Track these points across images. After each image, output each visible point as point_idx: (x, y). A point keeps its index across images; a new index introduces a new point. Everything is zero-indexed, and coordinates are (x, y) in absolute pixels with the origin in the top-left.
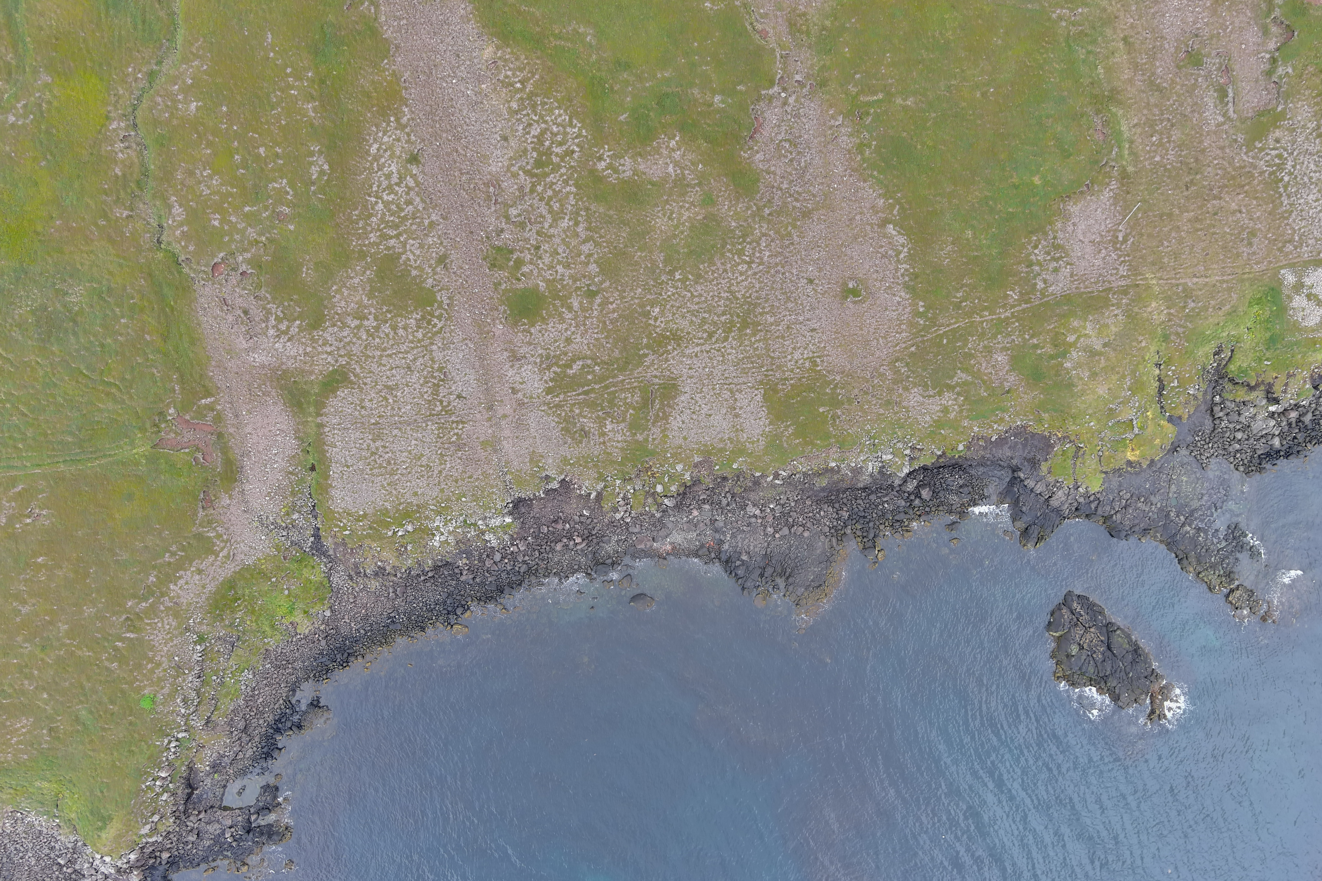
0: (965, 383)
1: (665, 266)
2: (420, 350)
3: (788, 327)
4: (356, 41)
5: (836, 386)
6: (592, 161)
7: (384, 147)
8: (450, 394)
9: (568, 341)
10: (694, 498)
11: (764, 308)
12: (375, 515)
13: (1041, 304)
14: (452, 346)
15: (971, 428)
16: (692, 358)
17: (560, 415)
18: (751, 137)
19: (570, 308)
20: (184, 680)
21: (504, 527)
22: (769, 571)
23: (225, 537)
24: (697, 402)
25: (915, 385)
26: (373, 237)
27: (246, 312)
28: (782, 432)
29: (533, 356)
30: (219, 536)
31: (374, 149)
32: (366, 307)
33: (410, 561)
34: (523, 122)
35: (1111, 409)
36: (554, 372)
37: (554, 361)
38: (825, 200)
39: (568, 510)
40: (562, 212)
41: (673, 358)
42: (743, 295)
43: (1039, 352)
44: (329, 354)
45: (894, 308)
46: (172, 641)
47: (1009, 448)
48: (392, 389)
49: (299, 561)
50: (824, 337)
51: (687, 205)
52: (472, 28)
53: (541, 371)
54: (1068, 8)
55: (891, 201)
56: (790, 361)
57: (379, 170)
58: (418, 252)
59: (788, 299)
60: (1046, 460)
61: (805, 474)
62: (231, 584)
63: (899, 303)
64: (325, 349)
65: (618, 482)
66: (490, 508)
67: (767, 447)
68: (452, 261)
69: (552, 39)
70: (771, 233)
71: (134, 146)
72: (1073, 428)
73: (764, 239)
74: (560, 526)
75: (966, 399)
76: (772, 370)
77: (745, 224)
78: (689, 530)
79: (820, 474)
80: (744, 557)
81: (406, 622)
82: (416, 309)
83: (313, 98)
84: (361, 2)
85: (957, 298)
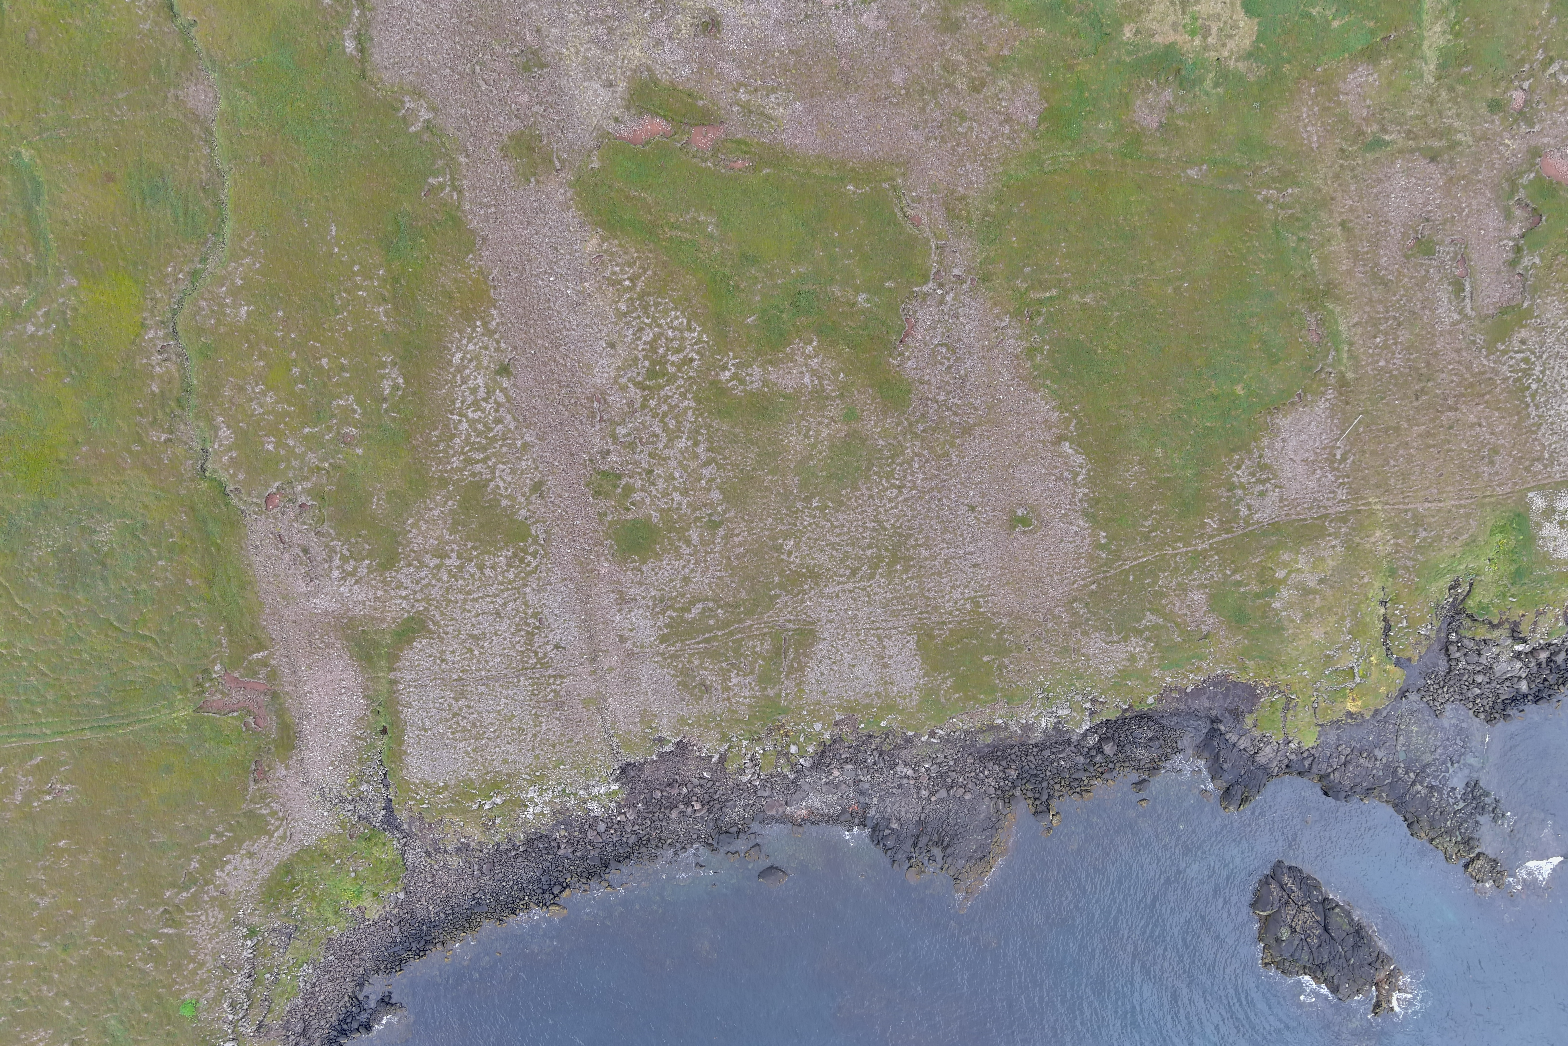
0: (1156, 627)
1: (801, 492)
2: (510, 592)
3: (946, 562)
4: (435, 233)
5: (1002, 631)
6: (715, 370)
7: (469, 356)
8: (547, 643)
9: (686, 580)
10: (834, 757)
11: (917, 540)
12: (457, 786)
13: (1245, 534)
14: (549, 588)
15: (1163, 679)
16: (832, 598)
17: (676, 666)
18: (901, 342)
19: (688, 542)
20: (232, 982)
21: (610, 795)
22: (924, 840)
23: (281, 814)
24: (838, 651)
25: (1096, 629)
26: (456, 462)
27: (305, 551)
28: (939, 685)
29: (644, 598)
30: (274, 813)
31: (456, 359)
32: (447, 543)
33: (498, 837)
34: (633, 326)
35: (1328, 656)
36: (669, 617)
37: (669, 603)
38: (988, 414)
39: (684, 771)
40: (679, 430)
41: (810, 599)
42: (893, 525)
43: (1243, 590)
44: (404, 598)
45: (1071, 539)
46: (218, 936)
47: (1208, 698)
48: (478, 639)
49: (368, 839)
50: (988, 574)
51: (826, 421)
52: (572, 216)
53: (655, 615)
54: (1276, 188)
55: (1066, 415)
56: (948, 601)
57: (463, 383)
58: (508, 479)
59: (946, 529)
60: (1251, 712)
61: (966, 732)
62: (288, 868)
63: (1076, 533)
64: (399, 593)
65: (745, 743)
66: (593, 776)
67: (921, 702)
68: (549, 489)
69: (666, 229)
70: (926, 452)
71: (174, 357)
72: (1283, 677)
73: (916, 459)
74: (675, 791)
75: (1156, 645)
76: (927, 612)
77: (895, 443)
78: (828, 793)
79: (984, 732)
80: (894, 826)
81: (494, 904)
82: (506, 545)
83: (385, 300)
84: (442, 187)
85: (1145, 527)
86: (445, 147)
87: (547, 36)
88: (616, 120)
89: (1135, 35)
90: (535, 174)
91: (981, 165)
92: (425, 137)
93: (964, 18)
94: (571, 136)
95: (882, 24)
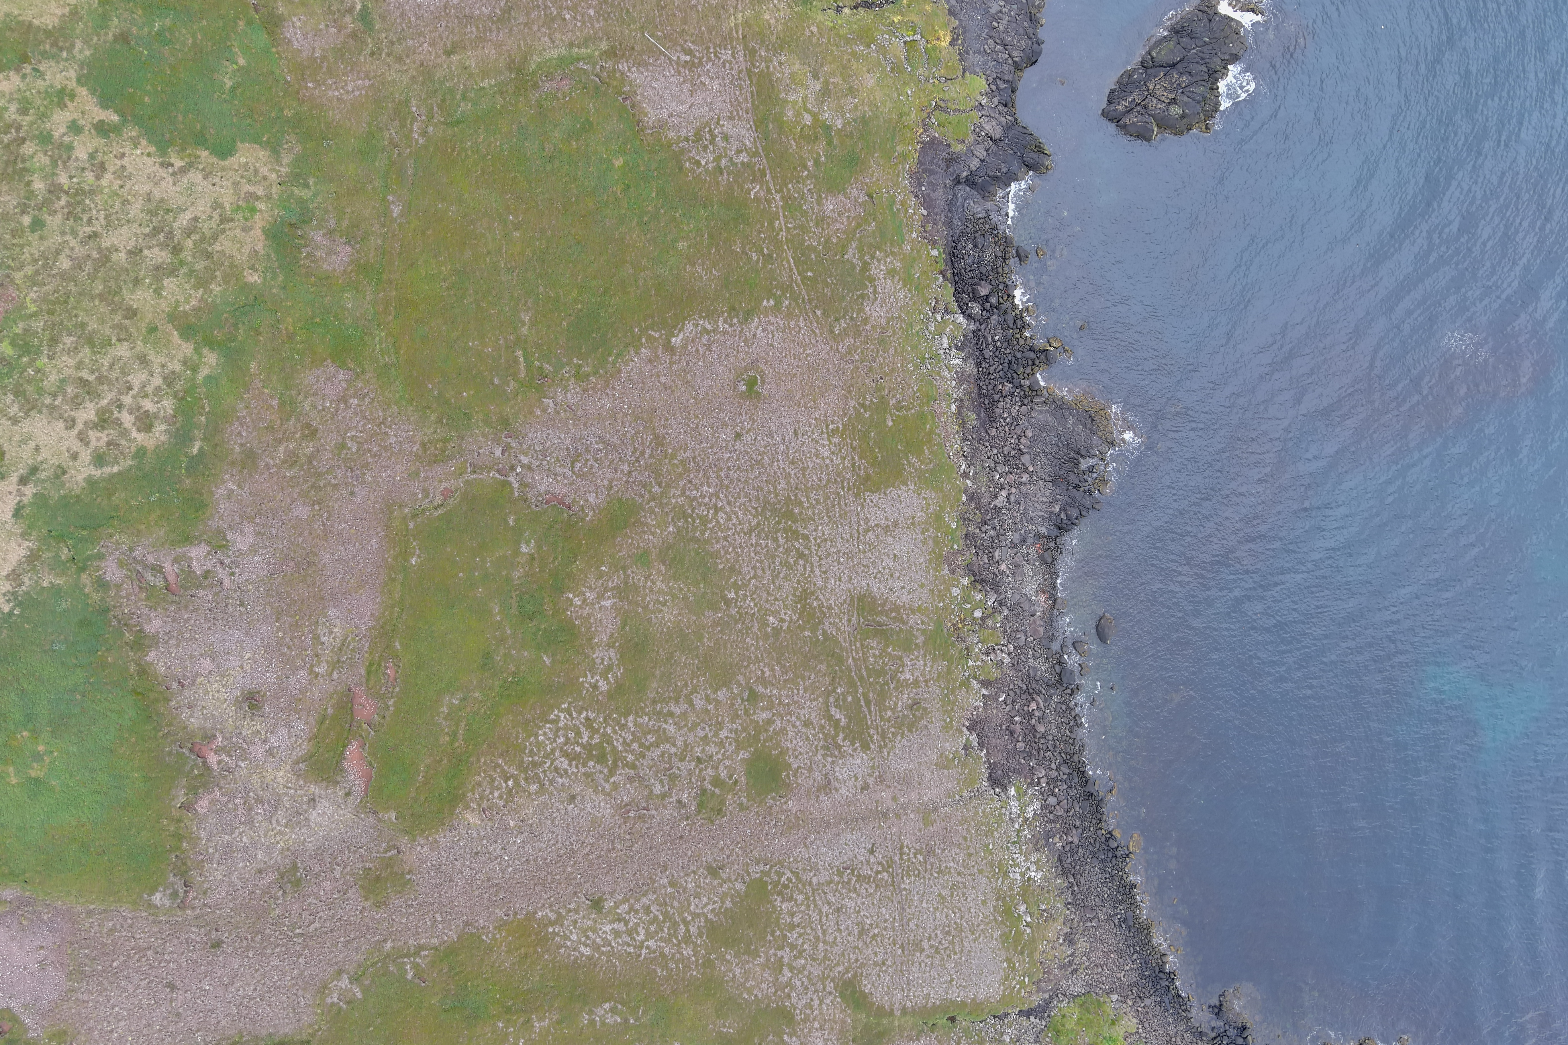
0: (860, 249)
1: (720, 609)
2: (817, 898)
3: (792, 463)
4: (461, 972)
5: (862, 405)
6: (597, 696)
7: (583, 939)
8: (868, 862)
10: (987, 569)
11: (769, 492)
12: (1008, 949)
13: (767, 156)
14: (813, 860)
15: (913, 240)
16: (827, 578)
17: (893, 733)
18: (569, 508)
19: (770, 722)
21: (1020, 795)
22: (1072, 478)
24: (880, 572)
25: (862, 310)
26: (688, 951)
28: (916, 470)
29: (825, 766)
31: (586, 951)
32: (768, 960)
33: (1059, 905)
34: (554, 777)
35: (892, 69)
36: (844, 740)
37: (830, 741)
38: (643, 419)
39: (998, 719)
40: (657, 731)
41: (827, 600)
42: (754, 517)
43: (823, 159)
44: (821, 1002)
45: (770, 336)
47: (934, 191)
48: (863, 929)
49: (1058, 1032)
50: (804, 420)
51: (649, 584)
52: (444, 838)
53: (842, 755)
54: (412, 124)
55: (644, 340)
56: (832, 461)
57: (610, 945)
58: (705, 900)
59: (758, 463)
60: (949, 145)
61: (964, 440)
63: (764, 330)
64: (816, 1006)
65: (971, 663)
66: (1000, 814)
67: (933, 488)
68: (715, 860)
69: (456, 745)
70: (681, 483)
72: (913, 115)
73: (688, 493)
74: (1018, 728)
75: (879, 248)
76: (842, 482)
77: (671, 515)
78: (1023, 574)
79: (963, 421)
80: (1057, 509)
81: (1125, 906)
82: (770, 902)
83: (528, 1021)
84: (416, 966)
85: (758, 259)
86: (377, 963)
87: (265, 863)
88: (348, 794)
89: (256, 270)
90: (403, 874)
91: (390, 427)
92: (367, 983)
93: (242, 445)
94: (365, 839)
95: (249, 529)
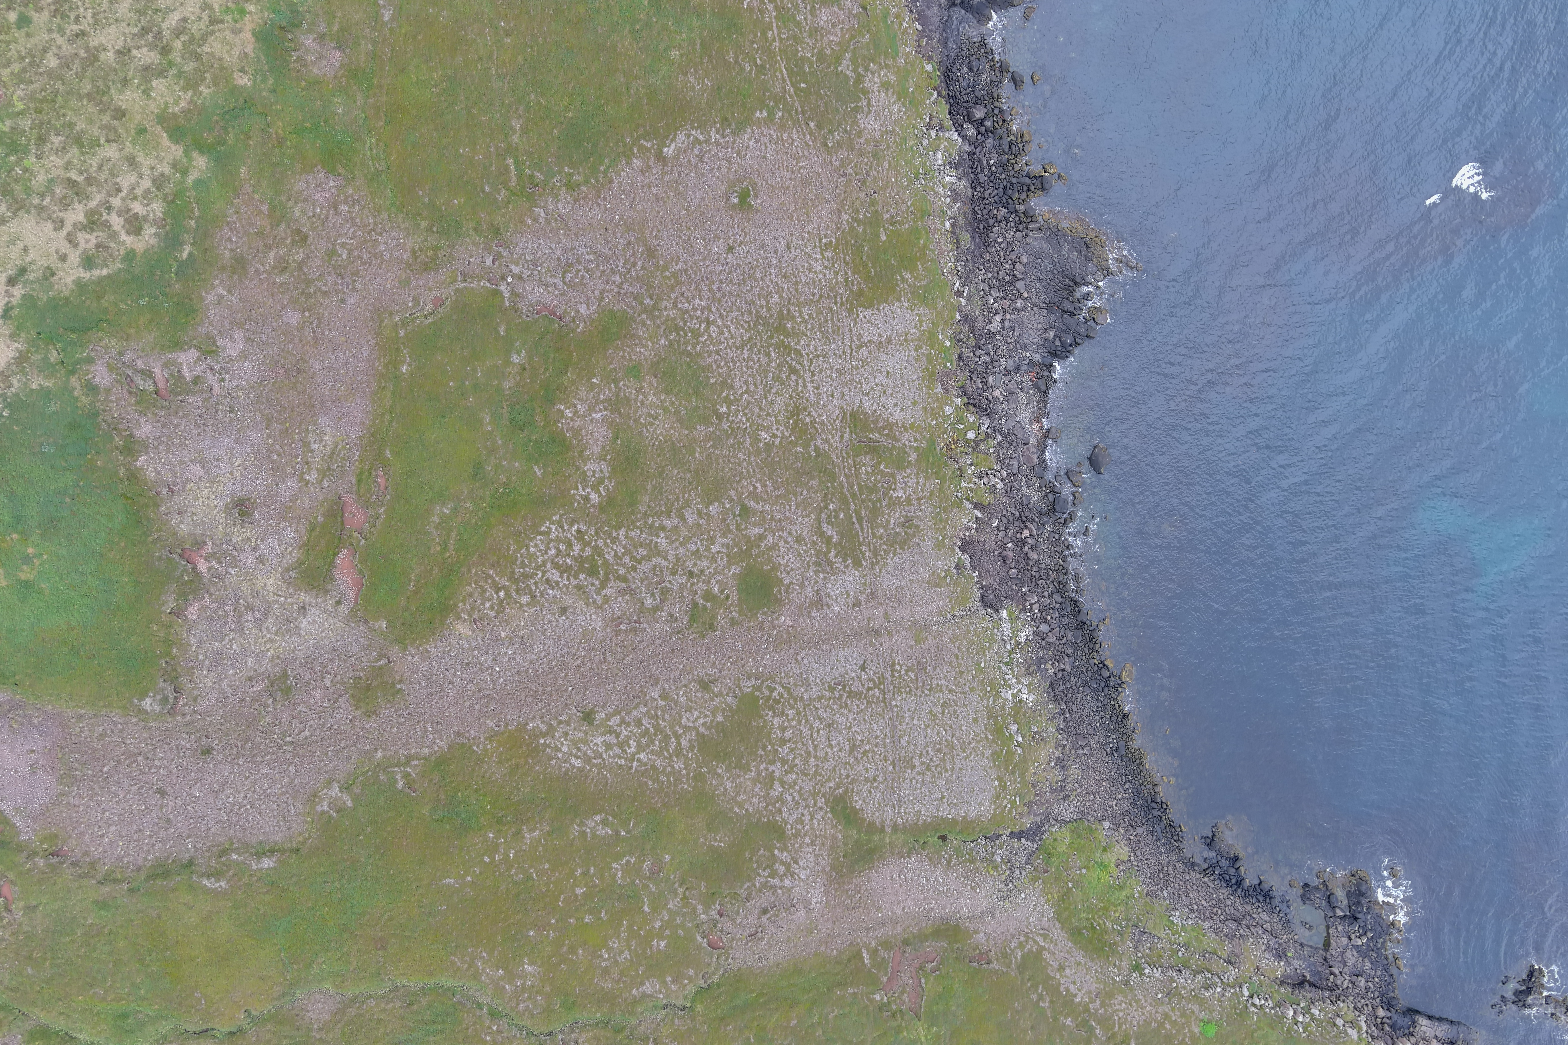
0: (854, 61)
1: (712, 424)
2: (808, 713)
3: (785, 277)
4: (452, 782)
5: (856, 220)
6: (589, 508)
7: (574, 751)
8: (859, 678)
9: (799, 540)
10: (980, 395)
11: (762, 307)
12: (999, 768)
14: (804, 676)
15: (908, 54)
16: (820, 394)
17: (885, 551)
18: (561, 319)
19: (761, 537)
20: (1185, 988)
21: (1012, 619)
22: (1067, 305)
23: (1022, 939)
24: (872, 388)
25: (855, 123)
26: (679, 765)
27: (765, 911)
28: (910, 286)
29: (817, 582)
30: (1021, 945)
31: (577, 763)
32: (759, 774)
33: (1050, 729)
34: (545, 590)
36: (836, 557)
37: (822, 557)
38: (634, 231)
39: (991, 545)
40: (649, 545)
41: (820, 416)
42: (746, 331)
44: (812, 817)
45: (763, 147)
46: (1140, 1000)
47: (929, 8)
48: (854, 745)
49: (1049, 855)
50: (797, 233)
51: (641, 397)
52: (435, 648)
53: (834, 572)
55: (635, 150)
56: (825, 275)
57: (601, 757)
58: (696, 714)
59: (751, 276)
61: (958, 259)
62: (1075, 933)
63: (757, 142)
64: (807, 821)
65: (963, 484)
66: (992, 634)
67: (926, 305)
68: (707, 674)
69: (447, 554)
70: (673, 296)
71: (574, 1035)
73: (680, 306)
74: (1011, 554)
75: (872, 60)
76: (835, 297)
77: (663, 328)
78: (1017, 401)
79: (957, 241)
80: (1051, 335)
81: (1117, 735)
82: (761, 717)
83: (518, 832)
84: (406, 775)
85: (751, 70)
86: (367, 772)
87: (256, 671)
88: (338, 603)
89: (245, 73)
90: (393, 683)
91: (381, 235)
92: (357, 791)
93: (231, 250)
94: (355, 648)
95: (239, 335)
